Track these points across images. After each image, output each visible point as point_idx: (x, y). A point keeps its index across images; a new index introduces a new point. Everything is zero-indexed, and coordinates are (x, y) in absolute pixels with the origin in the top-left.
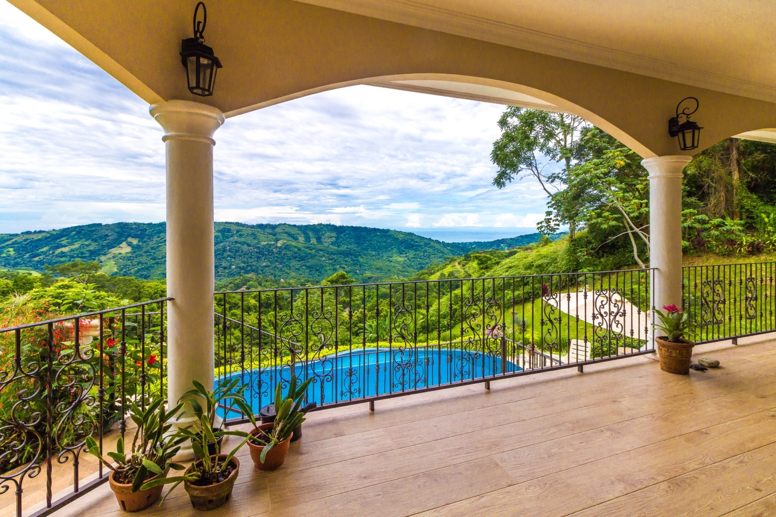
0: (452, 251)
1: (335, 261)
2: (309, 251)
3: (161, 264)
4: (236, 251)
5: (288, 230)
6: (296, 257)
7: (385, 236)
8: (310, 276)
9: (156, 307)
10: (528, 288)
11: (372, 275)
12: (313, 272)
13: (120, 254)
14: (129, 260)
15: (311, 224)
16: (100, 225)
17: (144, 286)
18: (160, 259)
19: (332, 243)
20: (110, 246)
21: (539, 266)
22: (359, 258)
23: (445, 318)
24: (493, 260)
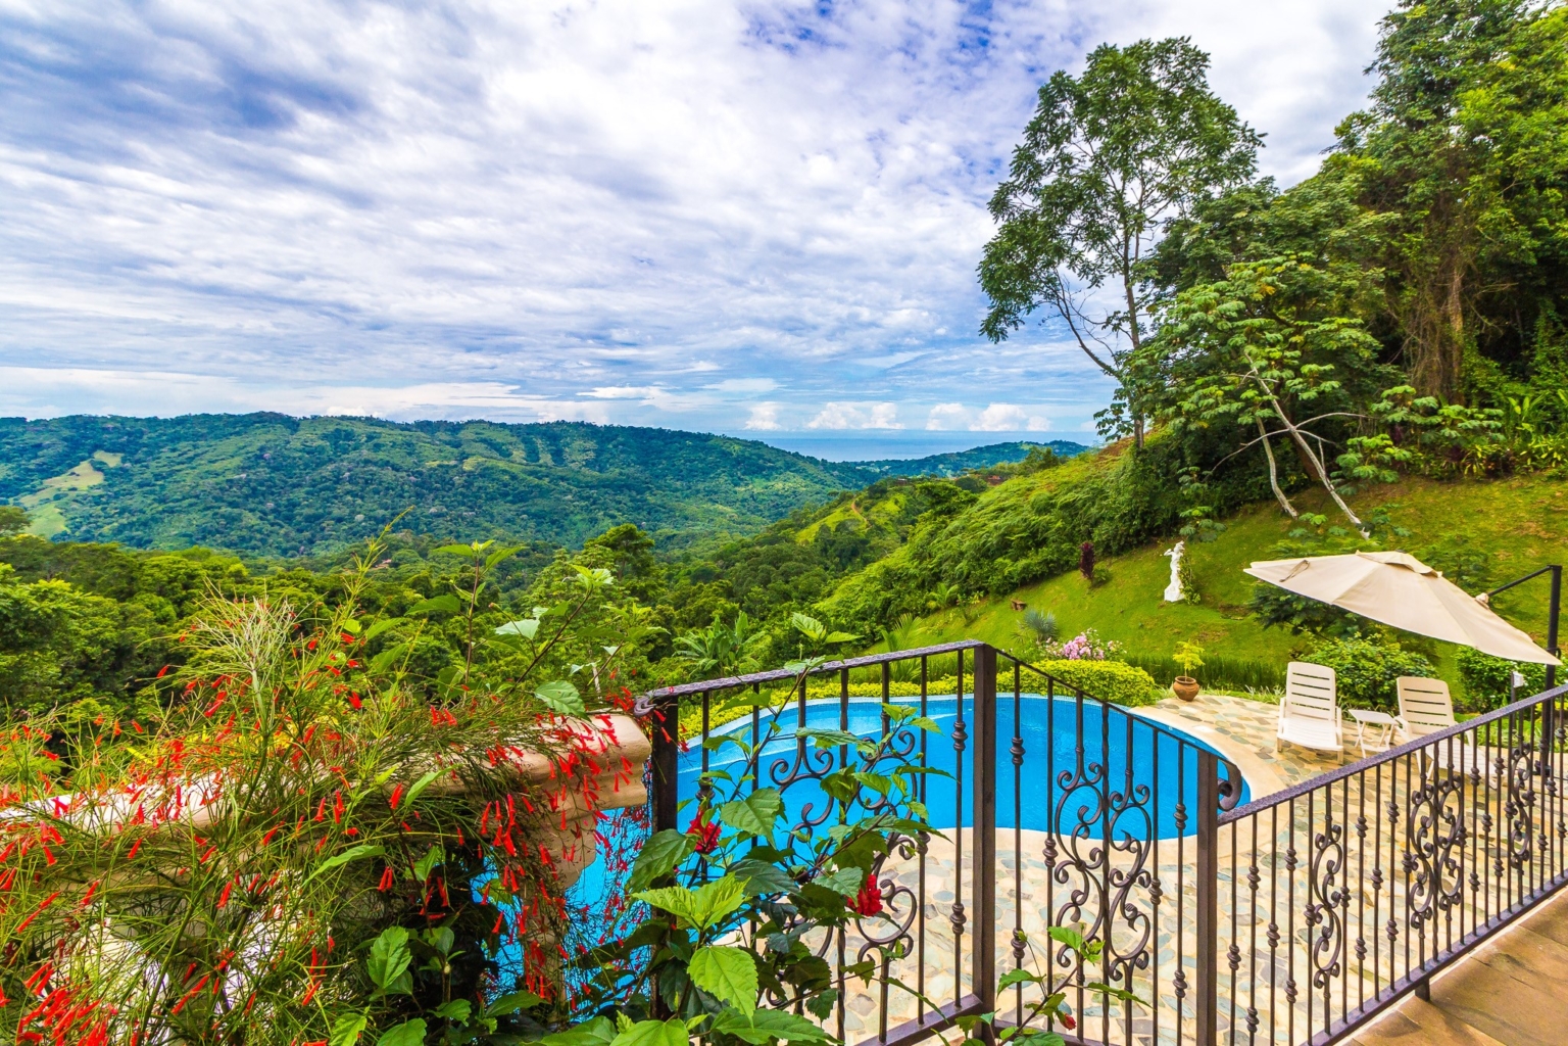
0: (841, 479)
1: (594, 503)
2: (536, 481)
3: (180, 512)
4: (366, 482)
5: (488, 434)
6: (506, 494)
7: (704, 448)
8: (539, 536)
9: (173, 614)
10: (1045, 552)
11: (675, 532)
12: (545, 526)
13: (74, 489)
14: (97, 504)
15: (541, 422)
16: (22, 420)
17: (141, 565)
18: (177, 501)
19: (588, 464)
20: (47, 471)
21: (1066, 506)
22: (647, 493)
23: (864, 619)
24: (962, 495)
